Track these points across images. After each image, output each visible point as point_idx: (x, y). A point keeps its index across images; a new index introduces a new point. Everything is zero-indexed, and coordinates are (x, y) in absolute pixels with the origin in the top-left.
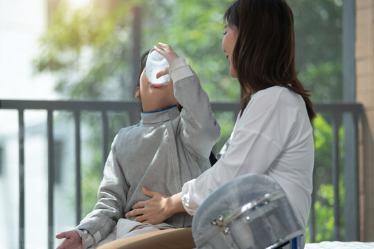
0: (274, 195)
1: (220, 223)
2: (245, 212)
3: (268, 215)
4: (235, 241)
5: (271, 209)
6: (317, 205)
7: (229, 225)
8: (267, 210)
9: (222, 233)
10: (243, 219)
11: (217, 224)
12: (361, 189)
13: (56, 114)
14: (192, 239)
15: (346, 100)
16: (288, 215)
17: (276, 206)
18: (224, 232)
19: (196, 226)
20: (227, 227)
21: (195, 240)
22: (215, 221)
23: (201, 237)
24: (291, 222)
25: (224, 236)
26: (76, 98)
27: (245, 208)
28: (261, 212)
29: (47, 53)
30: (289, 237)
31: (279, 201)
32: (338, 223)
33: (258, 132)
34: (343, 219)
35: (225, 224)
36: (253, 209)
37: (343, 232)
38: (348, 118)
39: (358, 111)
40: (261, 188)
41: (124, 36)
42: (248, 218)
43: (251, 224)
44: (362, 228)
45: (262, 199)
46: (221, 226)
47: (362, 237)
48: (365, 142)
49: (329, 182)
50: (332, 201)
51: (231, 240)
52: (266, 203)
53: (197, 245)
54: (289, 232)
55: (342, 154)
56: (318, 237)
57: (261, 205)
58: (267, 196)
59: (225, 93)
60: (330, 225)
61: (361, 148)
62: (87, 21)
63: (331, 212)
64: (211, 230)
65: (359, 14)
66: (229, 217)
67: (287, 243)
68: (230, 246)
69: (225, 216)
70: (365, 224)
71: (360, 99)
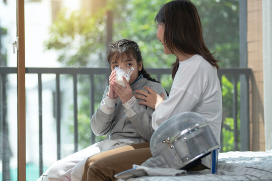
0: (201, 124)
1: (168, 142)
2: (183, 135)
3: (197, 136)
4: (177, 152)
5: (199, 133)
6: (224, 130)
7: (173, 143)
8: (197, 134)
9: (169, 148)
10: (182, 139)
11: (166, 142)
12: (251, 120)
13: (61, 76)
14: (150, 152)
15: (241, 67)
16: (210, 137)
17: (203, 131)
18: (170, 147)
19: (153, 144)
20: (172, 144)
21: (152, 153)
22: (164, 140)
23: (156, 150)
24: (212, 140)
25: (170, 150)
26: (71, 66)
27: (183, 132)
28: (193, 135)
29: (53, 38)
30: (211, 150)
31: (204, 128)
32: (236, 140)
33: (185, 89)
34: (240, 138)
35: (171, 142)
36: (188, 133)
37: (240, 146)
38: (243, 77)
39: (249, 73)
40: (193, 120)
41: (102, 28)
42: (185, 138)
43: (187, 142)
44: (251, 143)
45: (194, 127)
46: (168, 144)
47: (251, 148)
48: (253, 92)
49: (230, 116)
50: (233, 128)
51: (175, 151)
52: (196, 129)
53: (153, 155)
54: (211, 147)
55: (239, 99)
56: (224, 149)
57: (193, 130)
58: (197, 125)
59: (165, 62)
60: (231, 141)
61: (251, 95)
62: (79, 19)
63: (232, 134)
64: (162, 146)
65: (249, 15)
66: (173, 138)
67: (209, 153)
68: (174, 155)
69: (171, 137)
70: (253, 141)
71: (250, 66)
